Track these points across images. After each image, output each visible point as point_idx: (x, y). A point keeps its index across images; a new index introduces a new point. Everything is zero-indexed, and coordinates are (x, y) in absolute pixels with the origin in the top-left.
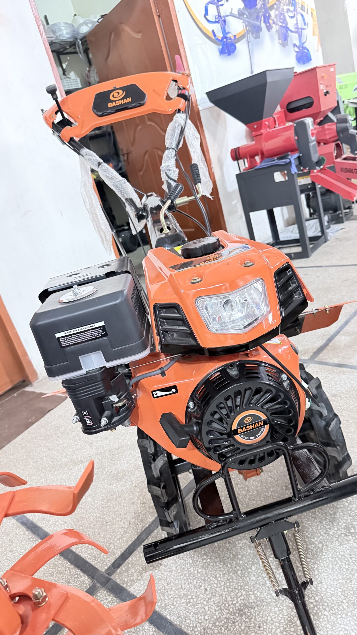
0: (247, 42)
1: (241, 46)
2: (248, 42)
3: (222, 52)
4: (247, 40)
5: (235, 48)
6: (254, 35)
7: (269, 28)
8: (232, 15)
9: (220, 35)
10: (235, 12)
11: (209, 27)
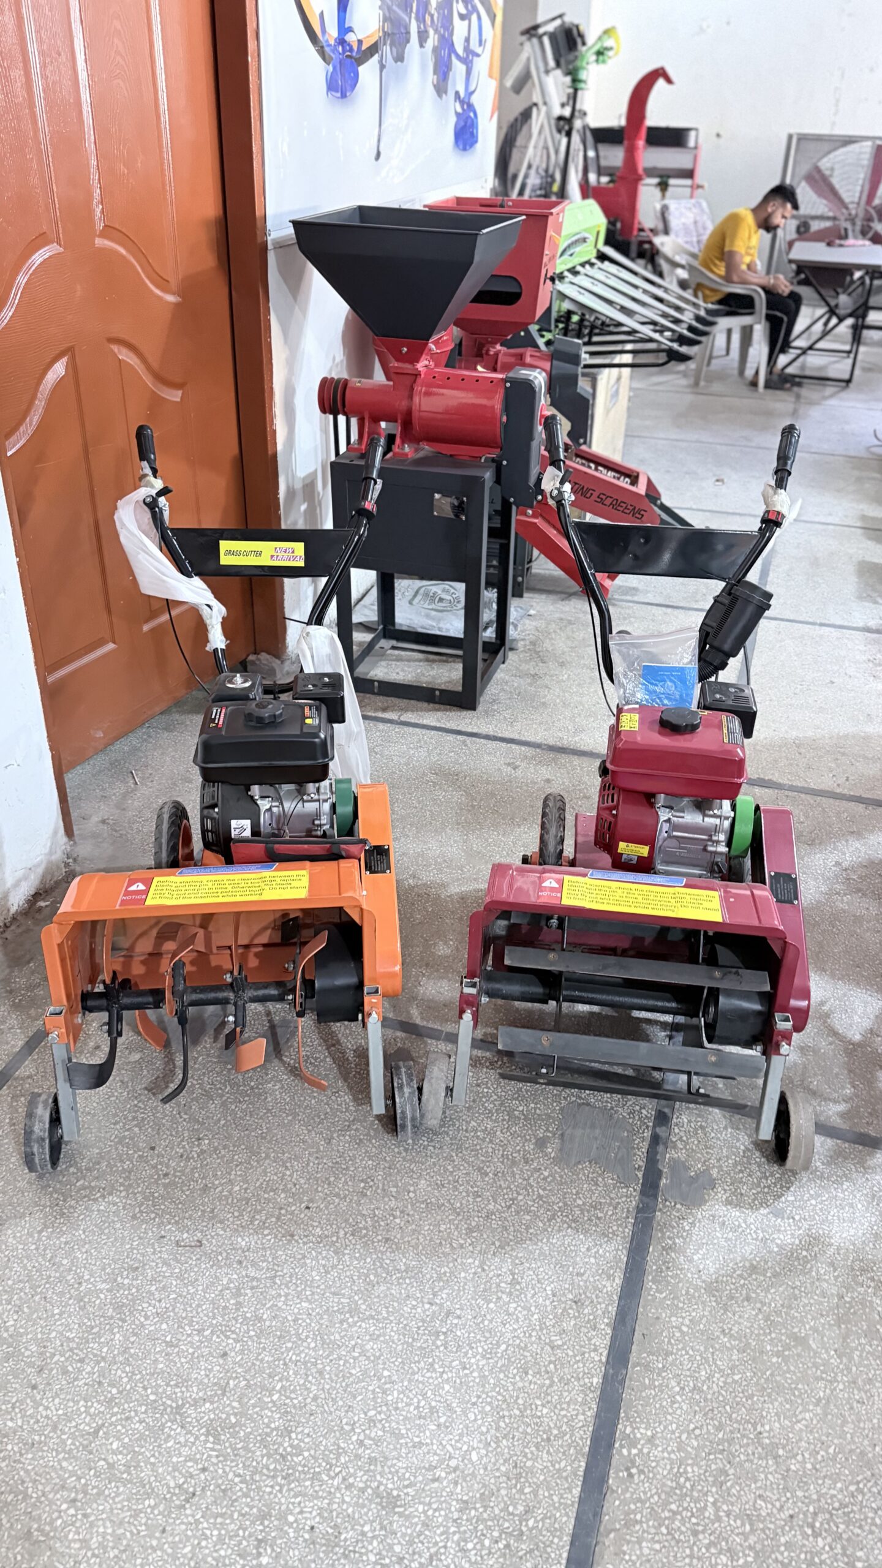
0: (378, 66)
1: (368, 76)
2: (382, 67)
3: (331, 86)
4: (380, 62)
5: (357, 76)
6: (394, 50)
7: (422, 38)
9: (333, 32)
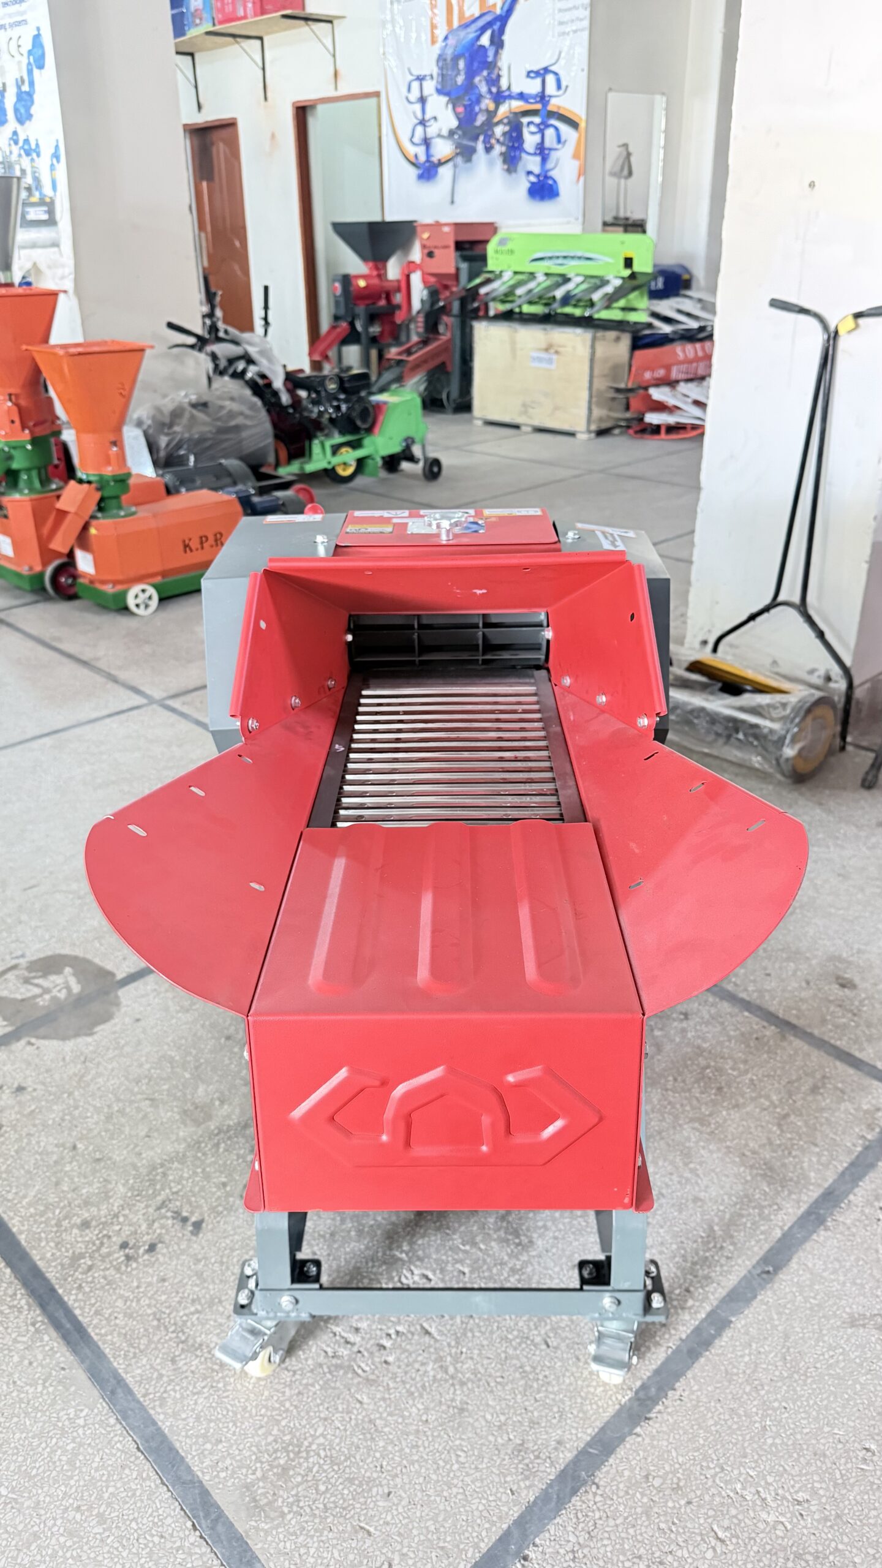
1: (445, 172)
3: (421, 177)
4: (454, 165)
5: (436, 172)
7: (488, 149)
8: (439, 136)
9: (422, 158)
10: (445, 132)
11: (411, 150)
